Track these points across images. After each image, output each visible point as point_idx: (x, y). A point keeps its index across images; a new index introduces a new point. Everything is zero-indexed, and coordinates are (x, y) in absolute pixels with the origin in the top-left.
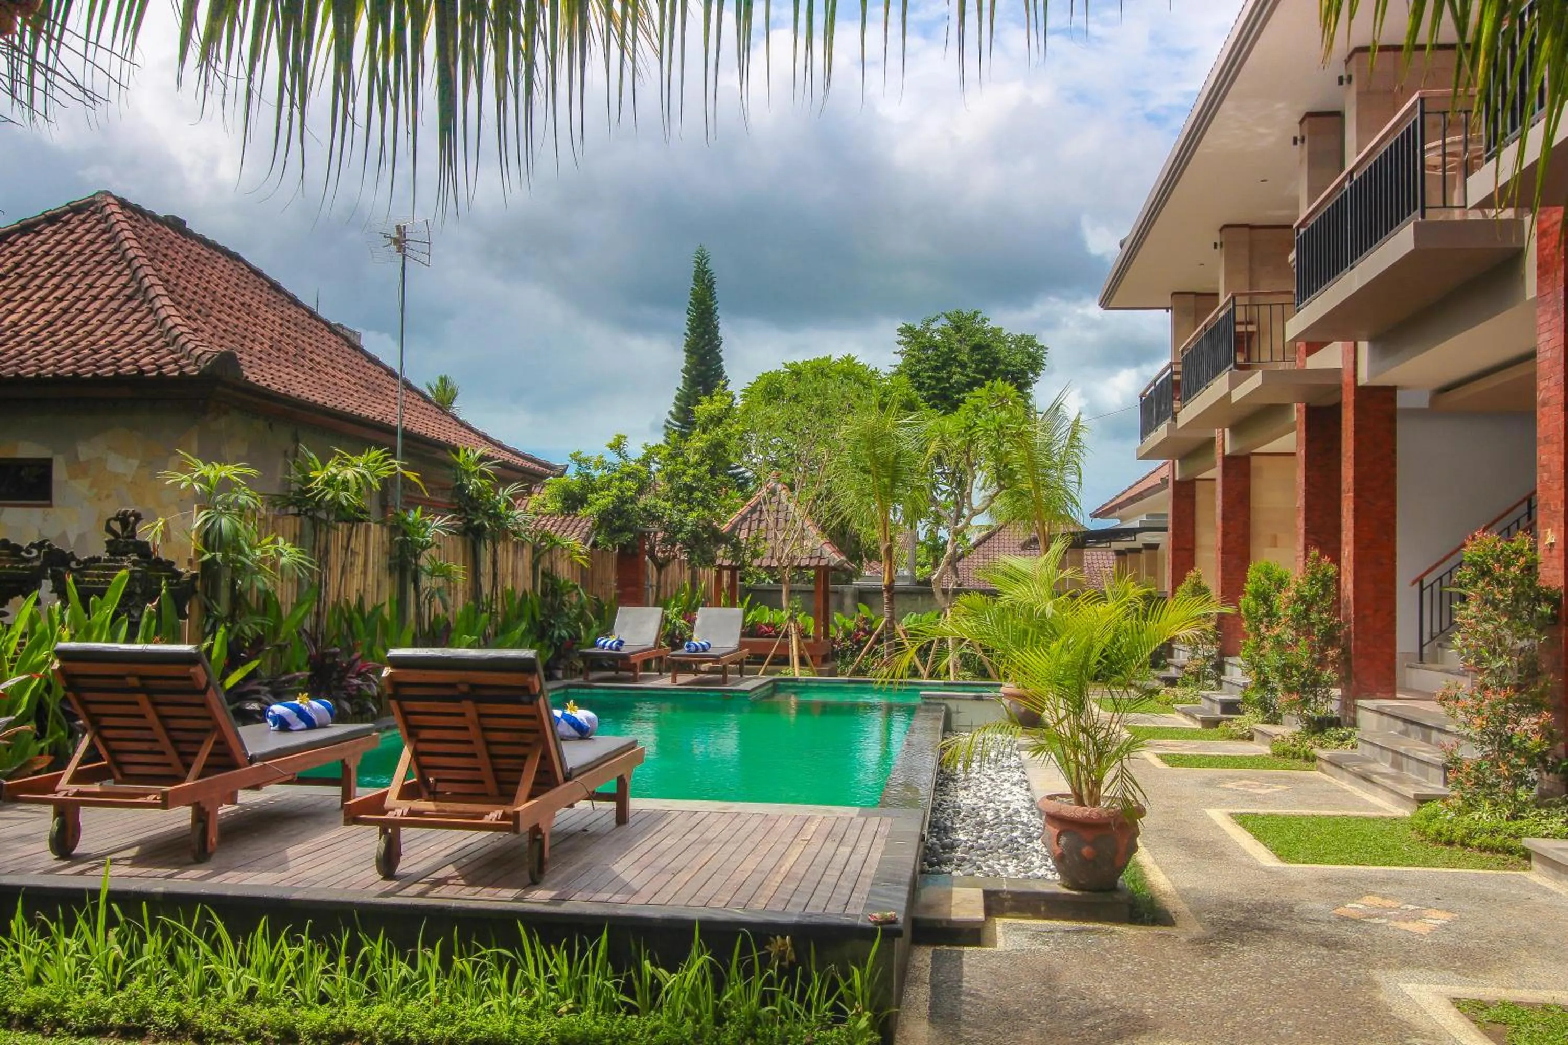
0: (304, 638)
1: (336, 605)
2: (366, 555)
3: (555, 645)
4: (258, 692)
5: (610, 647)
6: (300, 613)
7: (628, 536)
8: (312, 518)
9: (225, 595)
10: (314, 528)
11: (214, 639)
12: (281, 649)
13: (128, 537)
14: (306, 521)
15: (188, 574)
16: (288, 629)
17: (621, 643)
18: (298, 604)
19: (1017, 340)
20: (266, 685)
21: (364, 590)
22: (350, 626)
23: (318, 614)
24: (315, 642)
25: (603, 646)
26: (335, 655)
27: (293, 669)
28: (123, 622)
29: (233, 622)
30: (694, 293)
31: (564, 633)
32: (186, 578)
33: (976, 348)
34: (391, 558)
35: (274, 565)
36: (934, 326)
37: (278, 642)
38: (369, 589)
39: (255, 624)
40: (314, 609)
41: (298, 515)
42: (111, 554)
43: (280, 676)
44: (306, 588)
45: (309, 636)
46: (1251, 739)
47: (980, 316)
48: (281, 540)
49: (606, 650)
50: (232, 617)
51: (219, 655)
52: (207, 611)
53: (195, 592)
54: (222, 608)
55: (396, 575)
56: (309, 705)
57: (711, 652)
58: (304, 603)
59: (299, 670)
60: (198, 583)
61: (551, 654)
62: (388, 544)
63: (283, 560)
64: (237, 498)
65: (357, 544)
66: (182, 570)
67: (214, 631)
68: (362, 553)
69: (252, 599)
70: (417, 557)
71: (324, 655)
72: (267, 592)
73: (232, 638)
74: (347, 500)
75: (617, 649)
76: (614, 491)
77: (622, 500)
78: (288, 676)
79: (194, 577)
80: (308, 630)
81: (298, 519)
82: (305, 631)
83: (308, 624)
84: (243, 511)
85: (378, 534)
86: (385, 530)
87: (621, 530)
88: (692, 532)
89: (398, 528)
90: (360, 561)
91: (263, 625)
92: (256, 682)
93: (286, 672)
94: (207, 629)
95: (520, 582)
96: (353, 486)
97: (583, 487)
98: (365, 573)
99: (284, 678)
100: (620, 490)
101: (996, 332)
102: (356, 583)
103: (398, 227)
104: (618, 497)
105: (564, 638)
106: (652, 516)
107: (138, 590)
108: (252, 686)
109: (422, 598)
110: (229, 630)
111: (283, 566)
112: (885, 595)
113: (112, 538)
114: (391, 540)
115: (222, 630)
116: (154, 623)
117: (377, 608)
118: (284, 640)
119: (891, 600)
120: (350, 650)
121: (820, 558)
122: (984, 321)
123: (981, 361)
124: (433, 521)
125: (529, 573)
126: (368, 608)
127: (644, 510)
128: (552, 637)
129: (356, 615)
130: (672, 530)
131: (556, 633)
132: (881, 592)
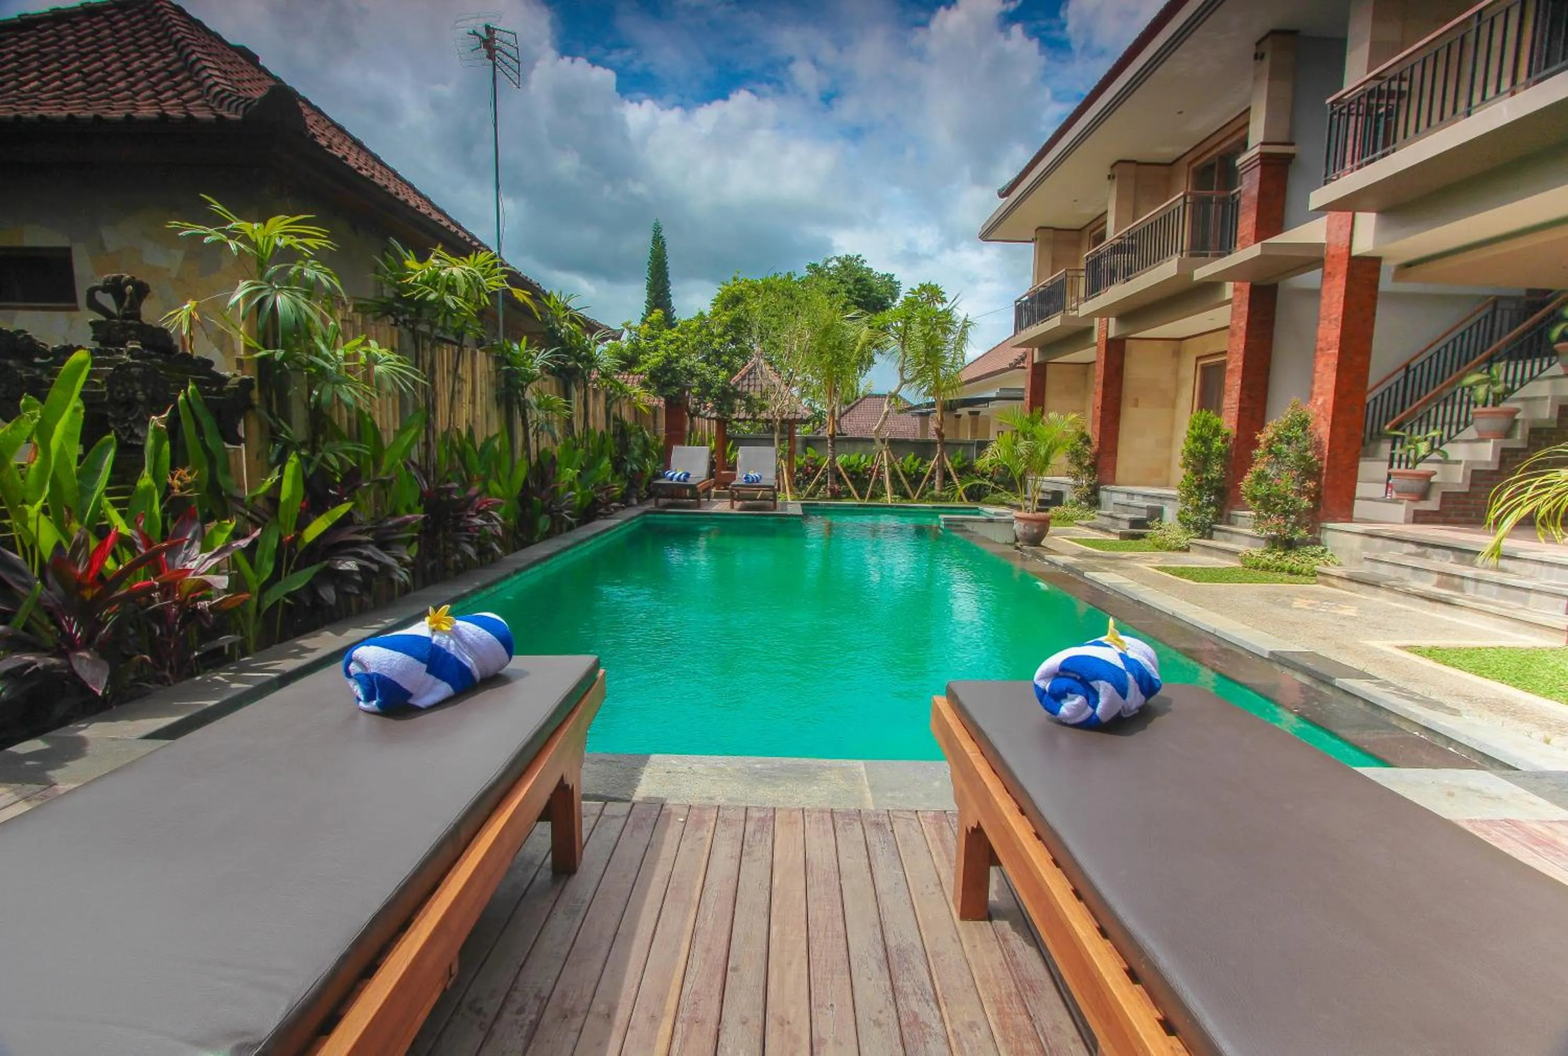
0: (414, 472)
1: (446, 434)
2: (474, 383)
3: (629, 478)
4: (358, 543)
5: (678, 479)
6: (407, 439)
7: (676, 389)
8: (413, 331)
9: (299, 414)
10: (415, 341)
11: (281, 472)
12: (384, 484)
13: (126, 317)
14: (405, 332)
15: (236, 380)
16: (392, 460)
17: (688, 475)
18: (404, 429)
19: (883, 276)
20: (367, 532)
21: (474, 421)
22: (462, 459)
23: (427, 444)
24: (426, 476)
25: (671, 479)
26: (450, 491)
27: (403, 511)
28: (108, 444)
29: (314, 451)
30: (652, 251)
31: (635, 467)
32: (232, 384)
33: (858, 281)
34: (497, 390)
35: (368, 377)
36: (830, 265)
37: (381, 475)
38: (478, 420)
39: (347, 452)
40: (422, 439)
41: (395, 325)
42: (102, 343)
43: (385, 520)
44: (410, 412)
45: (418, 468)
46: (1187, 550)
47: (861, 259)
48: (373, 343)
49: (674, 481)
50: (312, 444)
51: (293, 497)
52: (273, 435)
53: (252, 407)
54: (298, 429)
55: (503, 406)
56: (456, 634)
57: (762, 483)
58: (410, 427)
59: (409, 510)
60: (255, 394)
61: (626, 485)
62: (494, 374)
63: (378, 369)
64: (301, 272)
65: (464, 370)
66: (228, 374)
67: (282, 460)
68: (469, 380)
69: (342, 419)
70: (523, 388)
71: (441, 491)
72: (360, 412)
73: (311, 470)
74: (455, 303)
75: (685, 480)
76: (663, 352)
77: (669, 360)
78: (397, 520)
79: (246, 385)
80: (416, 460)
81: (396, 329)
82: (413, 463)
83: (415, 454)
84: (311, 290)
85: (484, 362)
86: (490, 359)
87: (669, 384)
88: (722, 388)
89: (502, 358)
90: (468, 388)
91: (358, 454)
92: (353, 529)
93: (394, 514)
94: (273, 458)
95: (598, 424)
96: (462, 287)
97: (633, 351)
98: (473, 402)
99: (390, 523)
100: (666, 351)
101: (869, 270)
102: (464, 413)
103: (488, 28)
104: (666, 358)
105: (635, 471)
106: (691, 374)
107: (140, 396)
108: (347, 535)
109: (531, 431)
110: (306, 461)
111: (380, 377)
112: (829, 441)
113: (102, 318)
114: (497, 371)
115: (293, 460)
116: (167, 446)
117: (489, 440)
118: (388, 474)
119: (833, 444)
120: (466, 484)
121: (796, 413)
122: (862, 262)
123: (861, 289)
124: (538, 354)
125: (604, 416)
126: (479, 440)
127: (685, 369)
128: (625, 471)
129: (469, 446)
130: (706, 386)
131: (629, 467)
132: (826, 440)
